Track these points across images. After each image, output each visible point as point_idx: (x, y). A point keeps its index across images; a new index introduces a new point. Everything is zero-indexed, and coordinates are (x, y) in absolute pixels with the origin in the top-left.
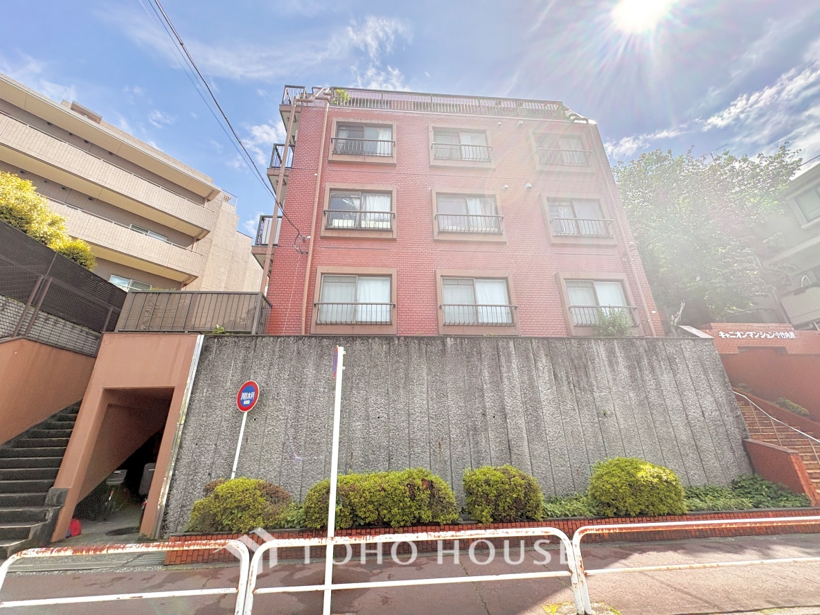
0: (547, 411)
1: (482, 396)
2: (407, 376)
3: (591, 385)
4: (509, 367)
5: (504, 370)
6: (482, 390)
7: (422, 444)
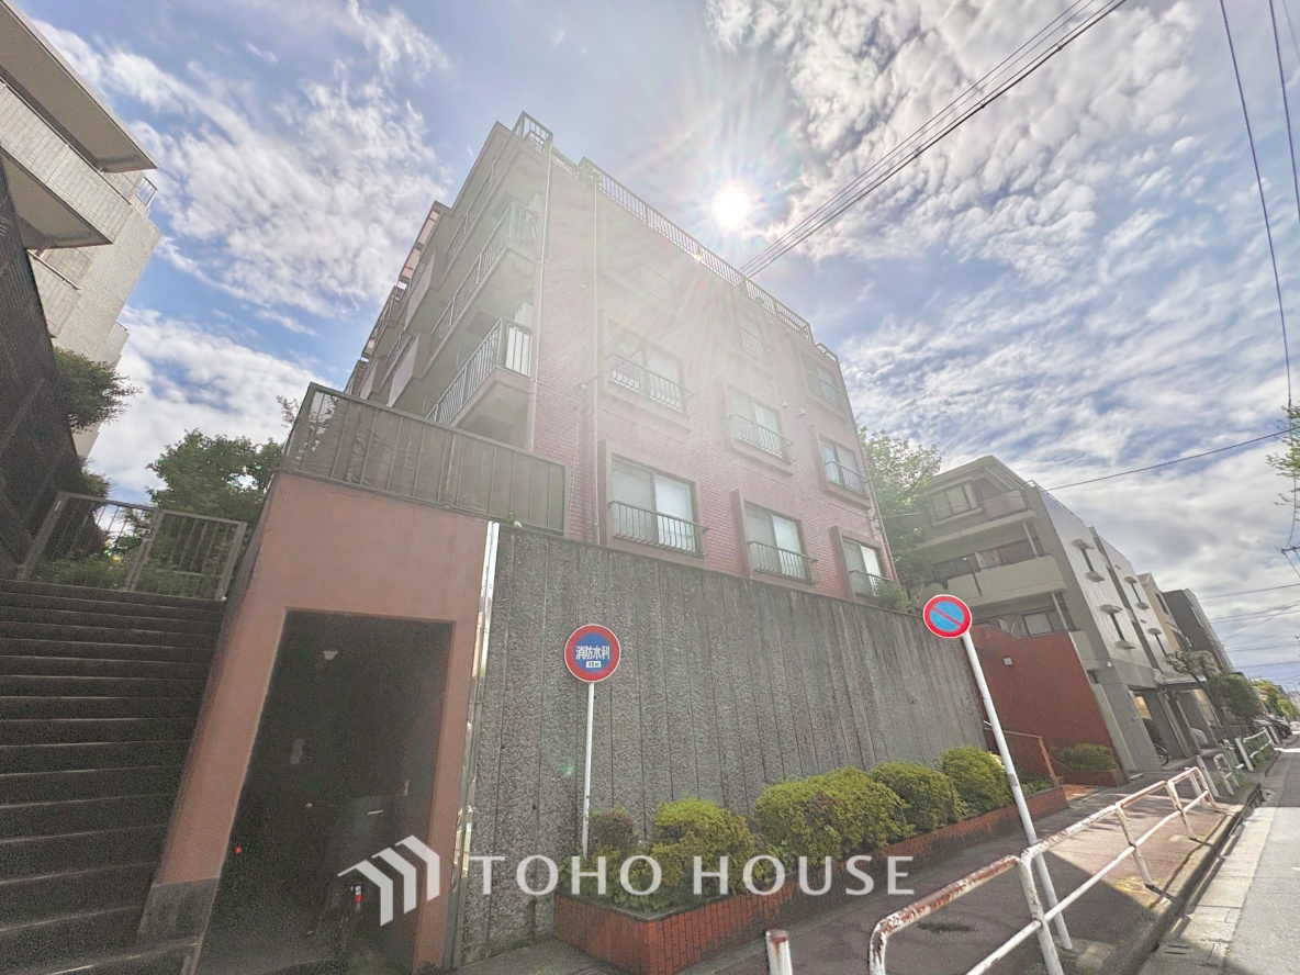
0: (877, 692)
1: (829, 673)
2: (763, 641)
3: (899, 667)
4: (843, 637)
5: (840, 639)
6: (828, 665)
7: (790, 739)
